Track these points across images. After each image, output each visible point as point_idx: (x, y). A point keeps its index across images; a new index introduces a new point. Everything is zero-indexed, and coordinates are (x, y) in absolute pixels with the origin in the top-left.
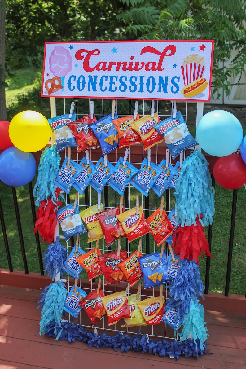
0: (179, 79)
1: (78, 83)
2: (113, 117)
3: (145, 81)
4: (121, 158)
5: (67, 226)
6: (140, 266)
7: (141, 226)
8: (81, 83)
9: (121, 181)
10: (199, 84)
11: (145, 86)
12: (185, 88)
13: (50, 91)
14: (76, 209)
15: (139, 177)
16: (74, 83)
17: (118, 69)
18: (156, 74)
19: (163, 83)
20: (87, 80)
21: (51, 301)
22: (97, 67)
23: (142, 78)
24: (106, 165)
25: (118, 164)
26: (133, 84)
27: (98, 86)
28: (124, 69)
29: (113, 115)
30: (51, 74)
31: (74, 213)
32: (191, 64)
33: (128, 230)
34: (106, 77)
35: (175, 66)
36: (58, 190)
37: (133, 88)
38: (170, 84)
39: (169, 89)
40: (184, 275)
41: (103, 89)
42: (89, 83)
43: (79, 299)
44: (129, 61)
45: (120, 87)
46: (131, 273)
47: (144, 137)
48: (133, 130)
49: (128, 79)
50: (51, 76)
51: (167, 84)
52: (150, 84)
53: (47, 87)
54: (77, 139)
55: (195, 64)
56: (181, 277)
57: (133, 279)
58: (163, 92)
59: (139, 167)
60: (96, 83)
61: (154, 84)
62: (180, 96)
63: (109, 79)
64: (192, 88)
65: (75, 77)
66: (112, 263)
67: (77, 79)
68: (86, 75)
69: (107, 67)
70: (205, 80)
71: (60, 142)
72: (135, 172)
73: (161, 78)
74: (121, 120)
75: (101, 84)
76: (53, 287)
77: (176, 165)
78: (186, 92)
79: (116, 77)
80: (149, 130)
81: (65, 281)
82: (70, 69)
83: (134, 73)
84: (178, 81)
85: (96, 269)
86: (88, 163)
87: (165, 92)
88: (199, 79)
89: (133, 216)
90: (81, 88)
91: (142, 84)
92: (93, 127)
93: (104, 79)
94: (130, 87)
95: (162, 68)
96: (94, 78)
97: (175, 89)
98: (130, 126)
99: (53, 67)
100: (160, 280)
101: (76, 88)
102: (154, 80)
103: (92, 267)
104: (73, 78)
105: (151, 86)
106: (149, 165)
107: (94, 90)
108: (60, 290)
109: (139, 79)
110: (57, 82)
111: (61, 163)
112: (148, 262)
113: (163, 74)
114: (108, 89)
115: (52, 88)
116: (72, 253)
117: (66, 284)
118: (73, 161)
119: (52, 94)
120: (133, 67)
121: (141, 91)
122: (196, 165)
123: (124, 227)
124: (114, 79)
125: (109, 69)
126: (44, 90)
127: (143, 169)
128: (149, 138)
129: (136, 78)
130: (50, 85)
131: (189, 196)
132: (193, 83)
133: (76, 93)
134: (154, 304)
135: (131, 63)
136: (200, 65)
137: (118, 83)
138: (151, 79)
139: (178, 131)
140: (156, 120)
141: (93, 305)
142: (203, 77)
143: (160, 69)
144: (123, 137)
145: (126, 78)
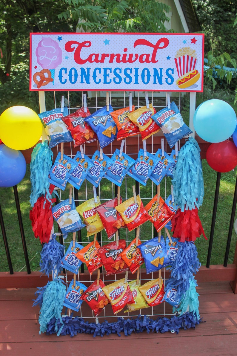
0: (173, 70)
1: (70, 76)
2: (108, 110)
3: (140, 73)
4: (117, 150)
5: (65, 223)
6: (141, 253)
7: (141, 215)
8: (73, 75)
9: (119, 173)
10: (192, 76)
11: (140, 78)
12: (180, 79)
13: (40, 84)
14: (72, 205)
15: (137, 168)
16: (65, 76)
17: (111, 61)
18: (151, 66)
19: (158, 75)
20: (79, 73)
21: (51, 299)
22: (90, 59)
23: (137, 70)
24: (102, 158)
25: (114, 156)
26: (128, 76)
27: (91, 79)
28: (118, 61)
29: (108, 107)
30: (39, 66)
31: (71, 209)
32: (184, 57)
33: (128, 221)
34: (100, 70)
35: (168, 58)
36: (52, 187)
37: (128, 80)
38: (165, 76)
39: (164, 81)
40: (185, 256)
41: (97, 81)
42: (82, 76)
43: (79, 293)
44: (122, 53)
45: (114, 79)
46: (133, 261)
47: (142, 128)
48: (131, 121)
49: (123, 71)
50: (40, 69)
51: (161, 76)
52: (145, 76)
53: (35, 81)
54: (72, 133)
55: (188, 56)
56: (182, 258)
57: (134, 266)
58: (158, 84)
59: (135, 158)
60: (89, 75)
61: (149, 76)
62: (175, 87)
63: (102, 71)
64: (186, 80)
65: (66, 70)
66: (113, 254)
67: (68, 71)
68: (78, 67)
69: (100, 59)
70: (197, 72)
71: (55, 137)
72: (132, 163)
73: (155, 70)
74: (118, 112)
75: (95, 76)
76: (51, 285)
77: (172, 153)
78: (180, 83)
79: (110, 69)
80: (147, 121)
81: (63, 277)
82: (60, 61)
83: (128, 65)
84: (173, 73)
85: (96, 261)
86: (83, 157)
87: (161, 83)
88: (192, 71)
89: (132, 205)
90: (73, 80)
91: (136, 76)
92: (89, 120)
93: (98, 71)
94: (125, 79)
95: (156, 60)
96: (86, 70)
97: (169, 81)
98: (127, 117)
99: (40, 59)
100: (162, 263)
101: (68, 81)
102: (148, 72)
103: (93, 260)
104: (63, 71)
105: (146, 78)
106: (145, 155)
107: (88, 82)
108: (59, 287)
109: (133, 71)
110: (46, 75)
111: (54, 159)
112: (148, 248)
113: (157, 66)
114: (102, 81)
115: (42, 81)
116: (69, 249)
117: (65, 280)
118: (67, 157)
119: (42, 88)
120: (127, 59)
121: (136, 83)
122: (194, 152)
123: (124, 217)
124: (108, 71)
125: (102, 61)
126: (33, 83)
127: (140, 159)
128: (147, 129)
129: (131, 70)
130: (38, 79)
131: (189, 182)
132: (186, 75)
133: (68, 86)
134: (154, 286)
135: (125, 56)
136: (192, 58)
137: (112, 76)
138: (146, 71)
139: (176, 121)
140: (152, 110)
141: (95, 297)
142: (196, 69)
143: (154, 61)
144: (122, 129)
145: (120, 70)
